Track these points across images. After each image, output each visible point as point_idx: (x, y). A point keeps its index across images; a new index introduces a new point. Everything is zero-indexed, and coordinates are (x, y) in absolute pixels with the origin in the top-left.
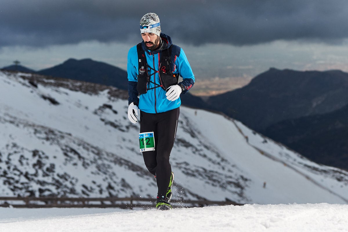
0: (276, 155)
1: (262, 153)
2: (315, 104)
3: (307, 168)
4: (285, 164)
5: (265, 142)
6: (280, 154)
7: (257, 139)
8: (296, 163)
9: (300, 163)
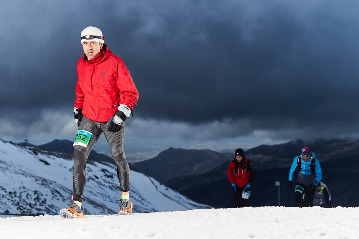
0: (173, 197)
1: (165, 196)
2: (195, 169)
3: (190, 205)
4: (178, 202)
5: (167, 189)
6: (176, 196)
7: (162, 188)
8: (184, 202)
9: (187, 202)
